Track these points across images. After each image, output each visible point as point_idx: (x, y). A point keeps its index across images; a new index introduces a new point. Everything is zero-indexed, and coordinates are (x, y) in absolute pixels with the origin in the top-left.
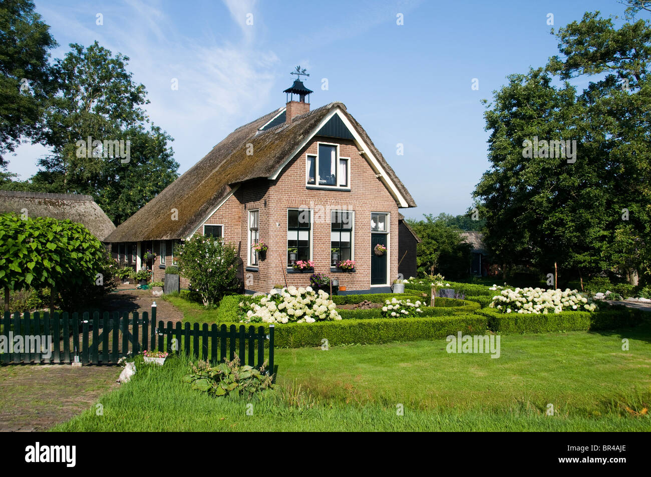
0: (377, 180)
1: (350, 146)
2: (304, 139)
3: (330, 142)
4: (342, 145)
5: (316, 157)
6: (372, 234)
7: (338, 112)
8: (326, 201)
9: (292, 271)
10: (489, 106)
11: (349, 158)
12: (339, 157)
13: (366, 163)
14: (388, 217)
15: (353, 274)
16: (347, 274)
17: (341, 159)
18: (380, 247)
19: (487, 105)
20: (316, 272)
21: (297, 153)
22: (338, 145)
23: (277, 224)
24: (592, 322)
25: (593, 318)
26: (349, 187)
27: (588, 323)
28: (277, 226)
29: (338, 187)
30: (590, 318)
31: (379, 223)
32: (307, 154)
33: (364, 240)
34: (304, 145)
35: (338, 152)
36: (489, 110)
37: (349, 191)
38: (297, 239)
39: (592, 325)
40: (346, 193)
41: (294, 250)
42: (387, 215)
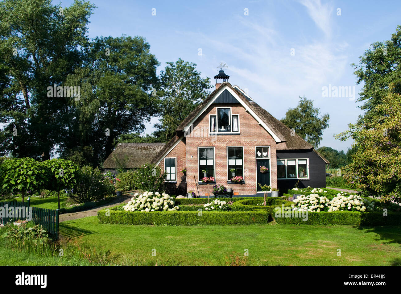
0: (259, 126)
1: (239, 107)
2: (203, 107)
3: (225, 106)
4: (233, 107)
5: (216, 116)
6: (257, 160)
7: (227, 88)
8: (223, 142)
9: (202, 183)
10: (357, 68)
11: (239, 115)
12: (232, 115)
13: (250, 116)
14: (269, 149)
15: (243, 185)
16: (239, 185)
17: (232, 116)
18: (263, 168)
19: (355, 67)
20: (217, 184)
21: (201, 115)
22: (231, 107)
23: (191, 156)
24: (363, 219)
25: (363, 215)
26: (239, 132)
27: (359, 220)
28: (191, 158)
29: (232, 132)
30: (360, 216)
31: (264, 153)
32: (209, 115)
33: (251, 164)
34: (205, 110)
35: (231, 111)
36: (357, 70)
37: (239, 134)
38: (206, 165)
39: (362, 221)
40: (237, 136)
41: (205, 171)
42: (269, 147)
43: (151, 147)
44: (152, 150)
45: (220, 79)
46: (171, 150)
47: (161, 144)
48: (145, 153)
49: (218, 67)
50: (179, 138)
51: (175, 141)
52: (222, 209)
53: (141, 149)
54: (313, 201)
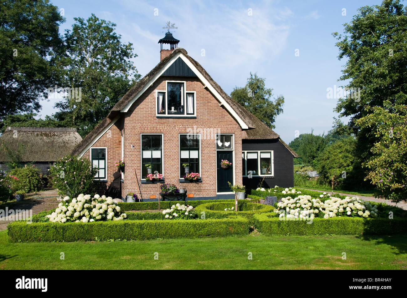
0: (221, 108)
1: (196, 82)
2: (149, 80)
3: (177, 80)
4: (188, 82)
5: (165, 93)
6: (218, 152)
7: (181, 56)
8: (174, 127)
9: (145, 182)
10: (340, 38)
11: (195, 92)
12: (186, 92)
13: (210, 95)
14: (233, 138)
15: (200, 184)
16: (194, 184)
17: (187, 93)
18: (225, 162)
19: (338, 37)
20: (166, 183)
21: (145, 90)
22: (185, 82)
23: (132, 146)
24: (366, 227)
25: (366, 223)
26: (195, 115)
27: (361, 228)
28: (132, 148)
29: (185, 115)
30: (363, 223)
31: (226, 143)
32: (156, 91)
33: (209, 157)
34: (151, 84)
35: (186, 87)
36: (340, 41)
37: (195, 118)
38: (151, 157)
39: (365, 230)
40: (192, 120)
41: (150, 165)
42: (232, 135)
43: (56, 134)
44: (57, 137)
45: (167, 44)
46: (100, 137)
47: (70, 129)
48: (47, 141)
49: (164, 28)
50: (111, 121)
51: (106, 125)
52: (189, 217)
53: (41, 135)
54: (305, 204)
